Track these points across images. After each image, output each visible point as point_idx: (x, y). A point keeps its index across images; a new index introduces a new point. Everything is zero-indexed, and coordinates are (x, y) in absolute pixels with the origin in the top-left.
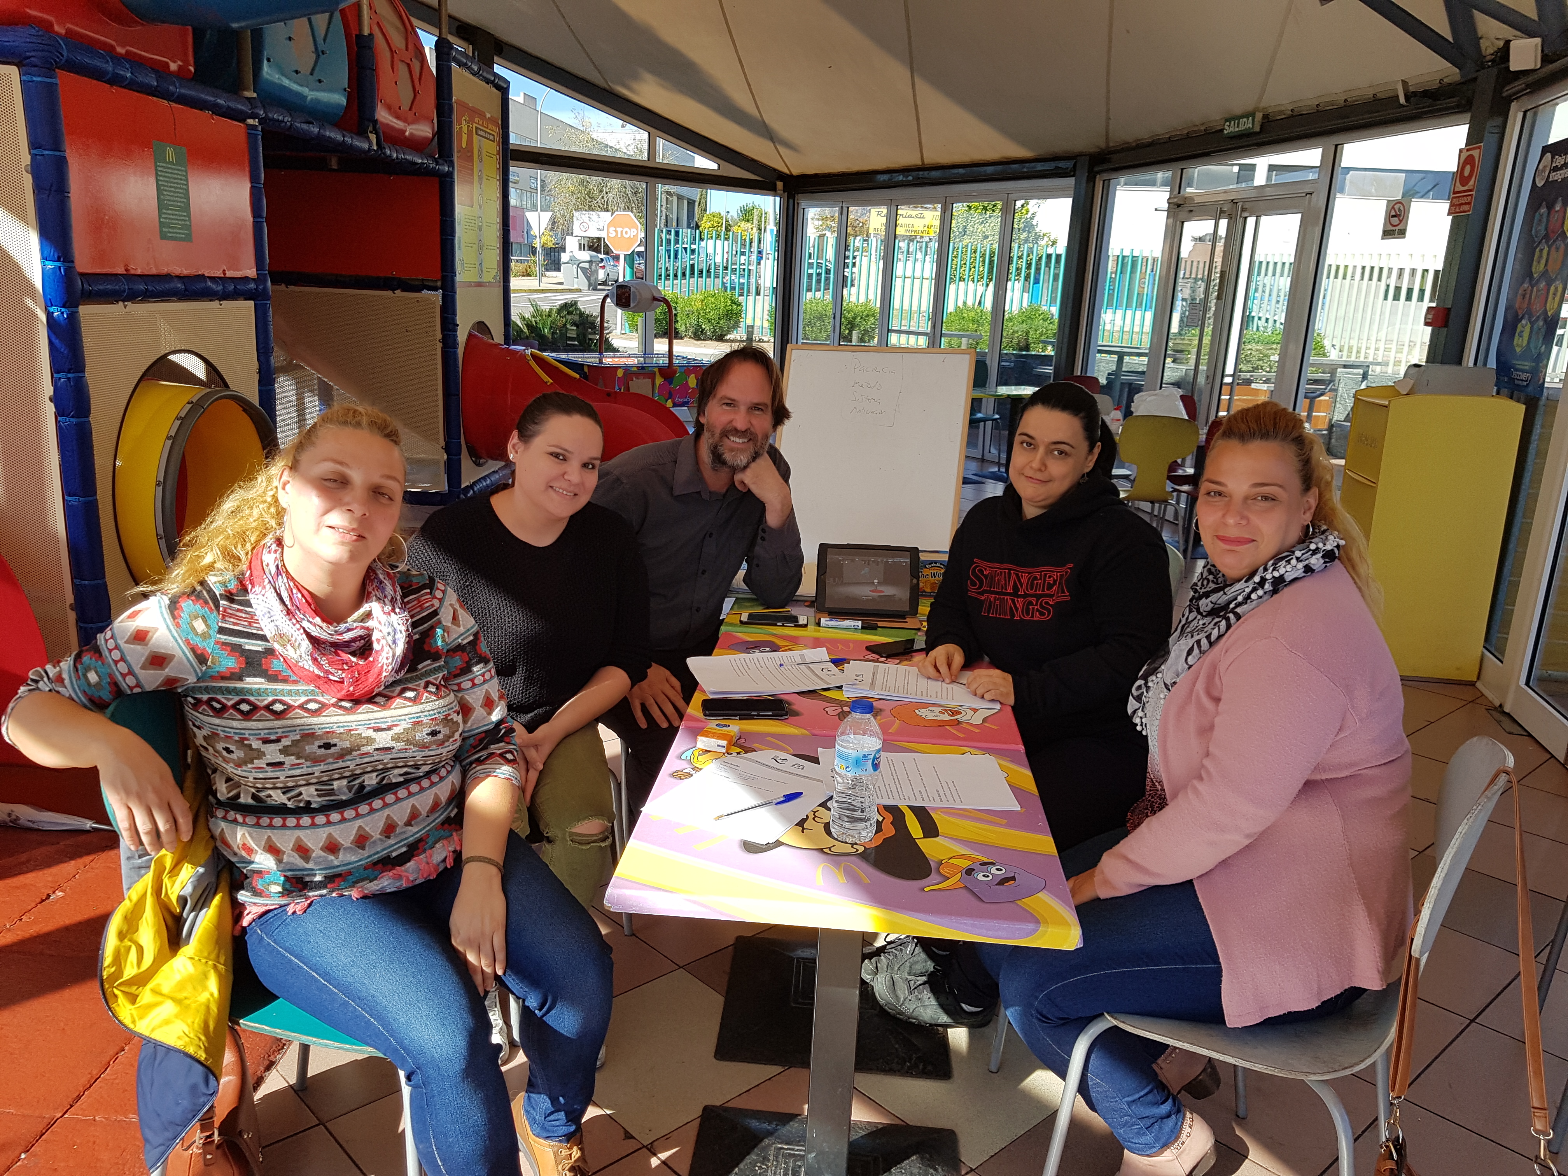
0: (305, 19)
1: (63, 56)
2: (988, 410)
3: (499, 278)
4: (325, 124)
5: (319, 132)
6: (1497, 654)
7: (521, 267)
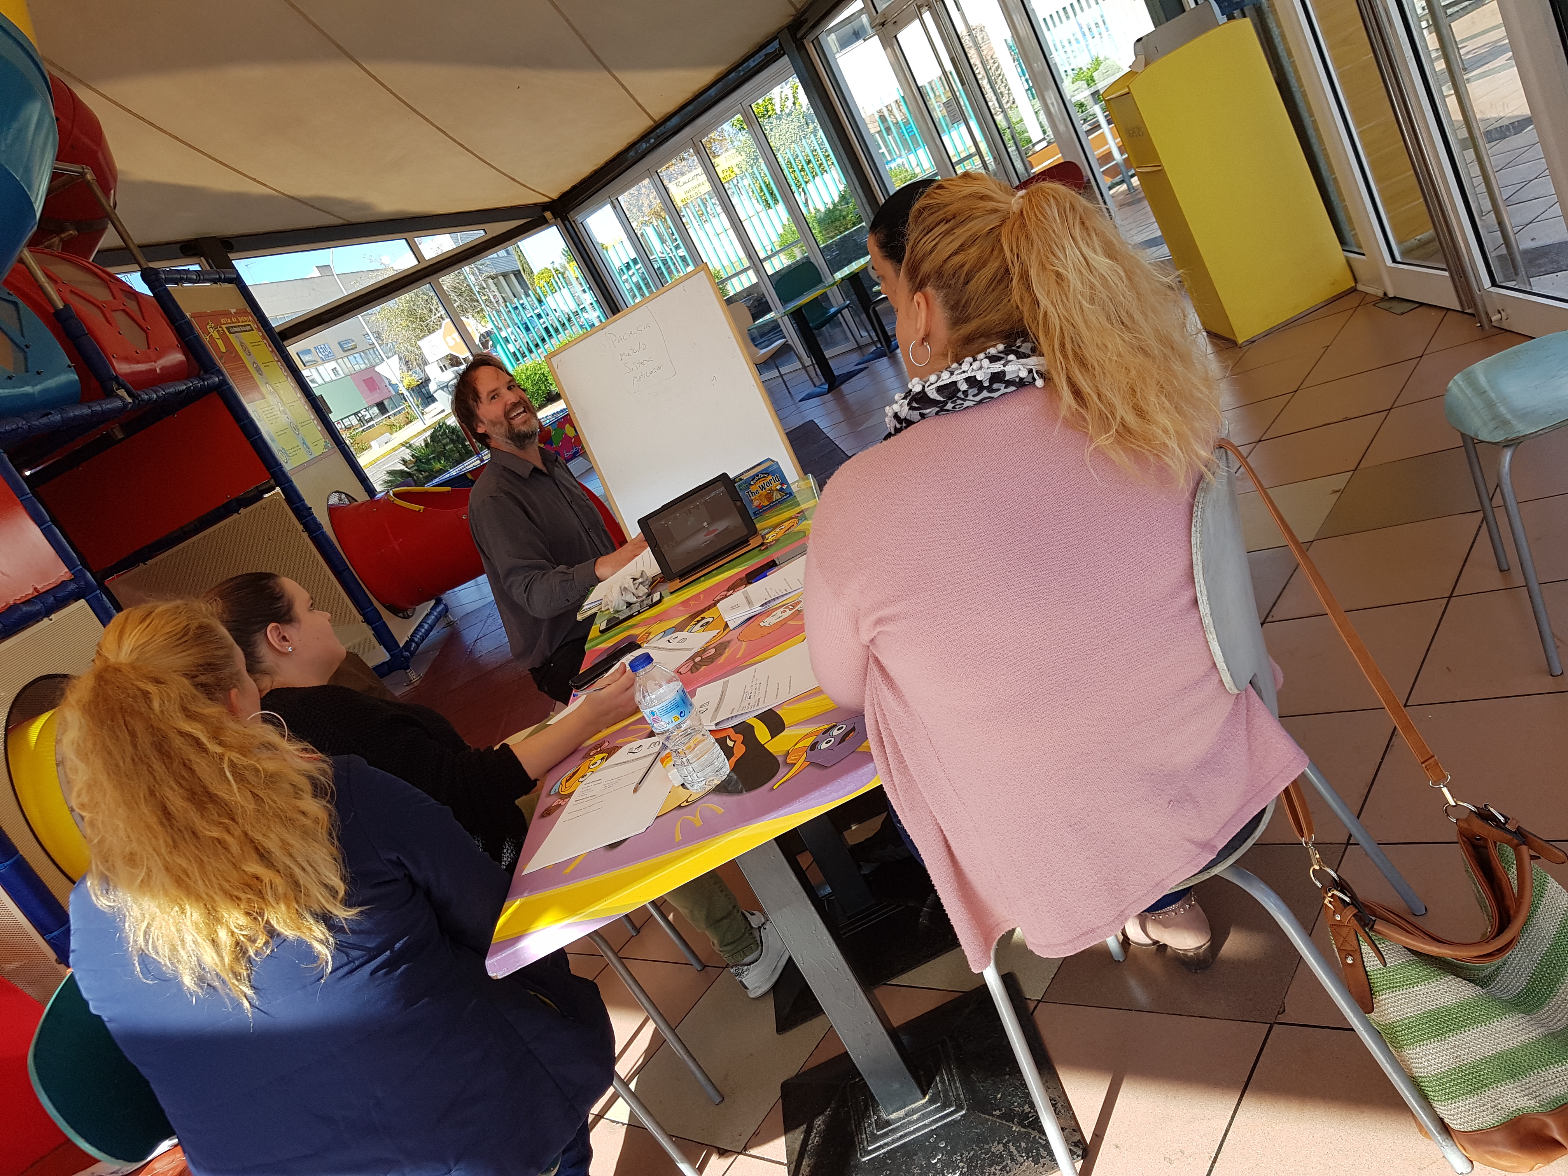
3: (331, 443)
4: (64, 407)
5: (62, 417)
6: (1356, 250)
7: (401, 417)
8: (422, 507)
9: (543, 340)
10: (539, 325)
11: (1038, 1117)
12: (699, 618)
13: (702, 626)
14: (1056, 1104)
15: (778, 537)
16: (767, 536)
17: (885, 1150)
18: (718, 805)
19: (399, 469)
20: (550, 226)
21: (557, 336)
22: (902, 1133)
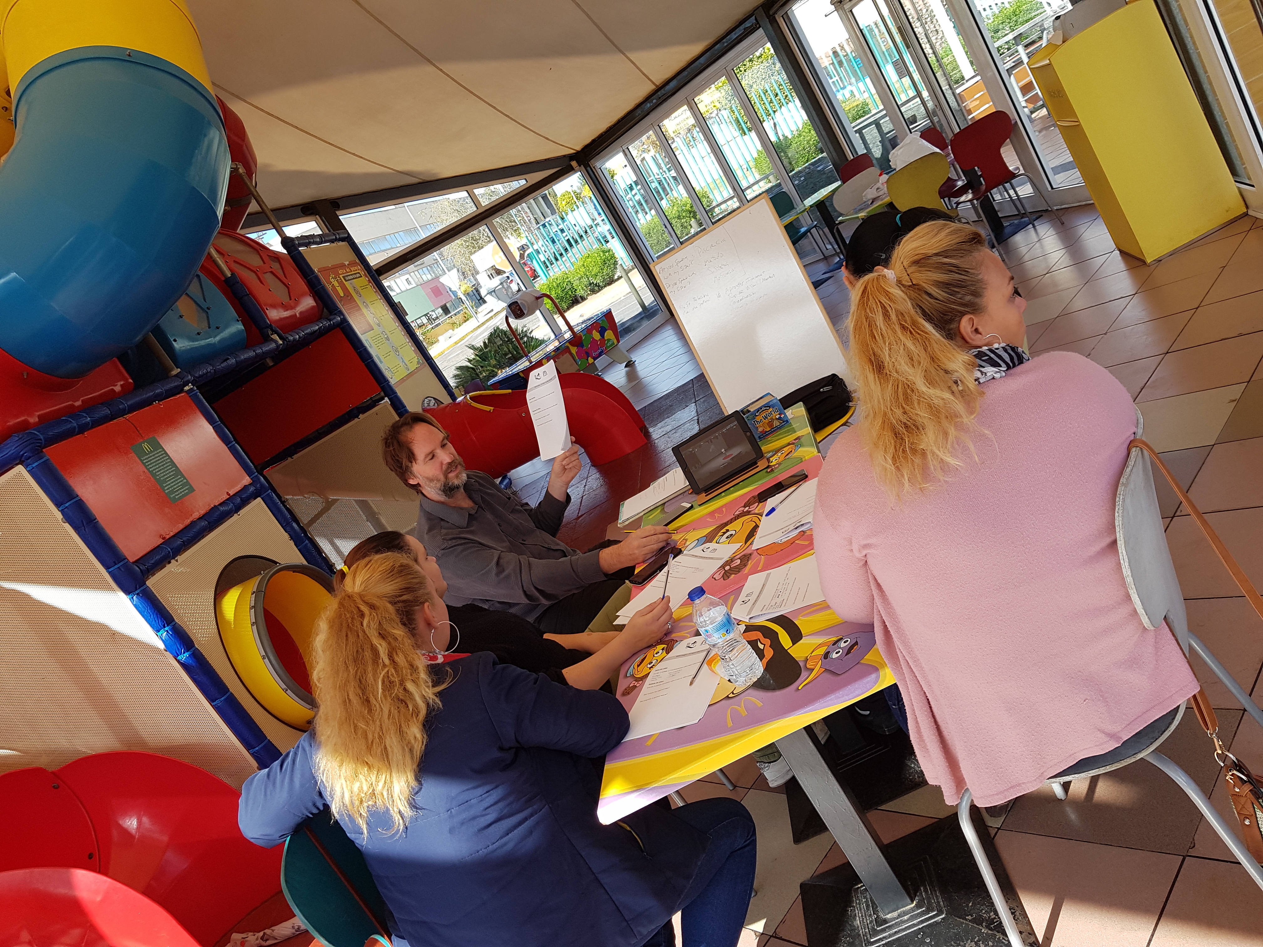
0: (184, 296)
1: (41, 440)
2: (806, 222)
3: (422, 360)
4: (236, 352)
5: (236, 361)
6: (1248, 182)
7: (460, 317)
8: (492, 408)
9: (566, 250)
10: (563, 238)
11: (1001, 923)
12: (724, 530)
13: (727, 538)
14: (1014, 912)
15: (780, 460)
16: (771, 459)
17: (884, 942)
18: (758, 698)
19: (464, 365)
20: (576, 172)
21: (577, 245)
22: (896, 930)
